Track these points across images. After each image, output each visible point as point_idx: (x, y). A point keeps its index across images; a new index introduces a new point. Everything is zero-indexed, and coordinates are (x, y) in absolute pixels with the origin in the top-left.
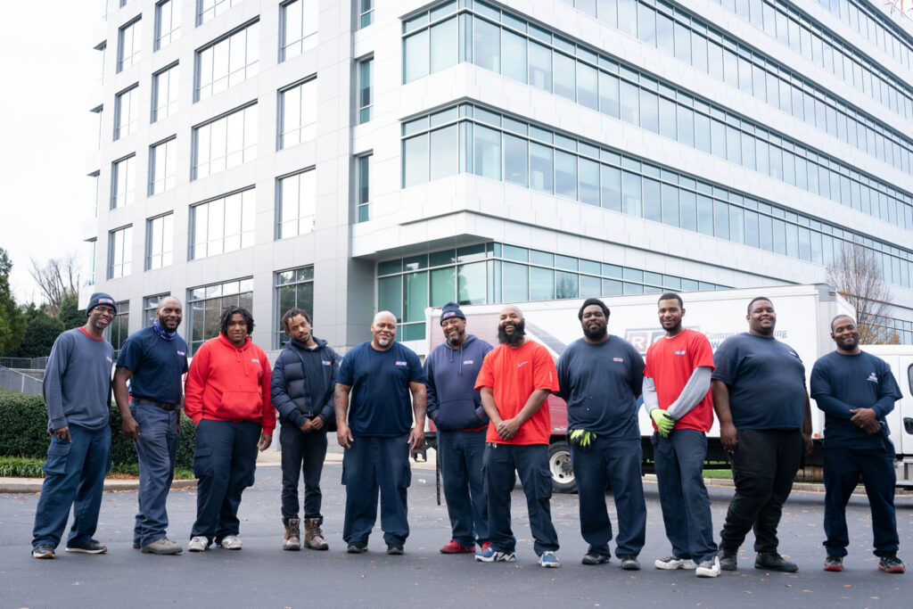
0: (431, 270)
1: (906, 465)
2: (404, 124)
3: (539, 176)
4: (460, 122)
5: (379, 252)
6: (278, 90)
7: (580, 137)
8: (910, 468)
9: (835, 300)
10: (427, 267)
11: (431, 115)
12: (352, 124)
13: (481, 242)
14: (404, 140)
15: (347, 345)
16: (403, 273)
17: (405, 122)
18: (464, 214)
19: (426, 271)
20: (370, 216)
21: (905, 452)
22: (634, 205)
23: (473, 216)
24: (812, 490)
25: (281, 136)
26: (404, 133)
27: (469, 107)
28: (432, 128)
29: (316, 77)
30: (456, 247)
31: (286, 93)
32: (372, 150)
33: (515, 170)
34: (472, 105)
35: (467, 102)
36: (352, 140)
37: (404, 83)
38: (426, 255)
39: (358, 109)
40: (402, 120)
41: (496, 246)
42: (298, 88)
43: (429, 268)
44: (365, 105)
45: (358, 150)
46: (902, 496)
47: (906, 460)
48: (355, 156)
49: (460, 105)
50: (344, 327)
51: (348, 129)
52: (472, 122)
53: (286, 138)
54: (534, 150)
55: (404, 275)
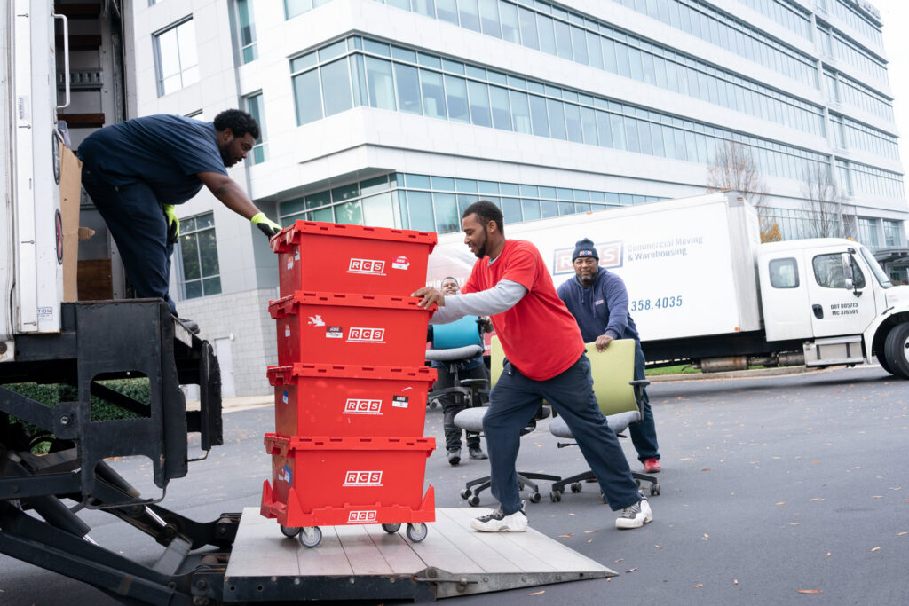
0: (335, 206)
1: (818, 347)
2: (291, 61)
3: (432, 103)
4: (350, 55)
5: (280, 193)
6: (152, 34)
7: (467, 60)
8: (821, 349)
9: (743, 205)
10: (330, 203)
11: (319, 50)
12: (237, 64)
13: (383, 174)
14: (294, 77)
15: (259, 289)
16: (306, 211)
17: (293, 59)
18: (365, 147)
19: (330, 207)
20: (265, 157)
21: (816, 336)
22: (524, 122)
23: (373, 149)
24: (726, 377)
25: (161, 81)
26: (292, 71)
27: (358, 40)
28: (321, 64)
29: (192, 18)
30: (358, 180)
31: (161, 37)
32: (261, 90)
33: (409, 99)
34: (360, 37)
35: (356, 35)
36: (238, 81)
37: (287, 19)
38: (328, 191)
39: (241, 48)
40: (289, 57)
41: (398, 176)
42: (174, 30)
43: (332, 204)
44: (247, 44)
45: (246, 91)
46: (807, 373)
47: (817, 342)
48: (244, 97)
49: (348, 38)
50: (254, 271)
51: (233, 69)
52: (362, 54)
53: (166, 83)
54: (424, 78)
55: (308, 213)
